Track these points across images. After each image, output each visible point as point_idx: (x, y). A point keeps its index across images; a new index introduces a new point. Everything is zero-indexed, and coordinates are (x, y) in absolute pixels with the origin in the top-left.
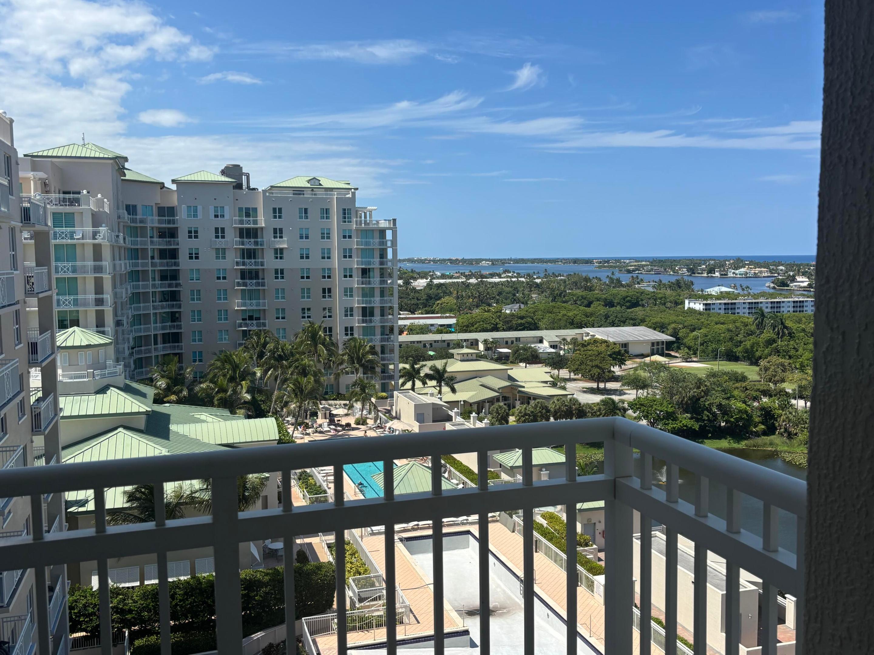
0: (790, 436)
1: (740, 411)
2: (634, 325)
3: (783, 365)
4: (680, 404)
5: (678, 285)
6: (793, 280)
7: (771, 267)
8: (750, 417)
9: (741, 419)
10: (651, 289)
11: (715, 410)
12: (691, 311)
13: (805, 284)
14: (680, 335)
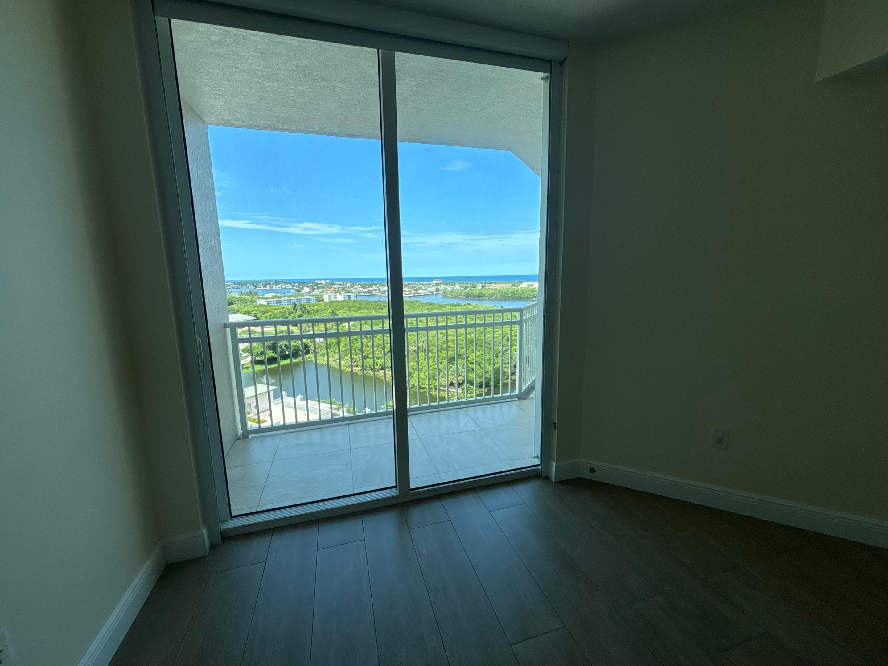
1: (294, 346)
2: (234, 313)
4: (268, 347)
5: (250, 293)
6: (303, 289)
7: (292, 284)
9: (295, 349)
10: (237, 296)
11: (283, 347)
12: (261, 305)
13: (308, 291)
14: (258, 316)
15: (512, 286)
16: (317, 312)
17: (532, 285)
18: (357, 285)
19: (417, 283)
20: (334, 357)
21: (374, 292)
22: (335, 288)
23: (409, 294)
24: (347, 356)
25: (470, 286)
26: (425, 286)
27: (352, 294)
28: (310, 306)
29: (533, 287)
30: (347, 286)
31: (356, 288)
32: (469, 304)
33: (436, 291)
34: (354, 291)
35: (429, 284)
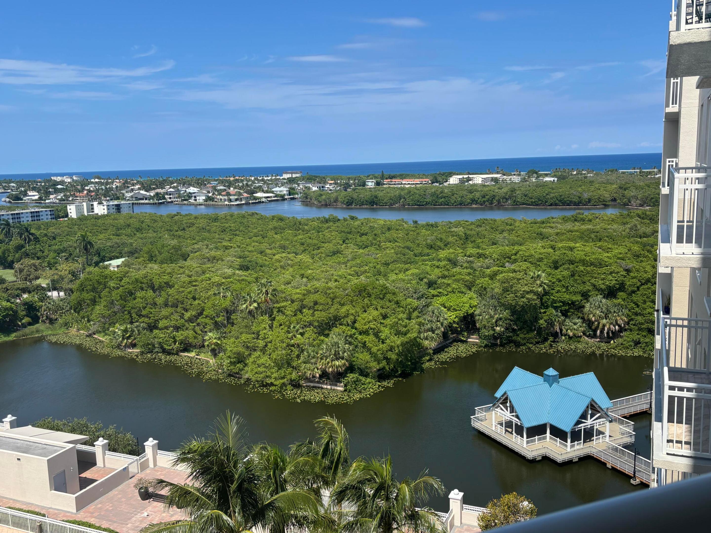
0: (52, 321)
1: (6, 309)
3: (35, 266)
6: (26, 195)
7: (4, 185)
8: (15, 312)
9: (7, 315)
13: (36, 197)
15: (433, 183)
16: (54, 238)
17: (469, 179)
18: (133, 185)
19: (253, 178)
20: (88, 329)
21: (166, 196)
22: (89, 191)
23: (236, 200)
24: (114, 327)
25: (354, 184)
26: (268, 184)
27: (123, 202)
28: (39, 228)
29: (470, 182)
30: (114, 186)
31: (132, 190)
32: (352, 218)
33: (290, 194)
34: (128, 195)
35: (276, 180)
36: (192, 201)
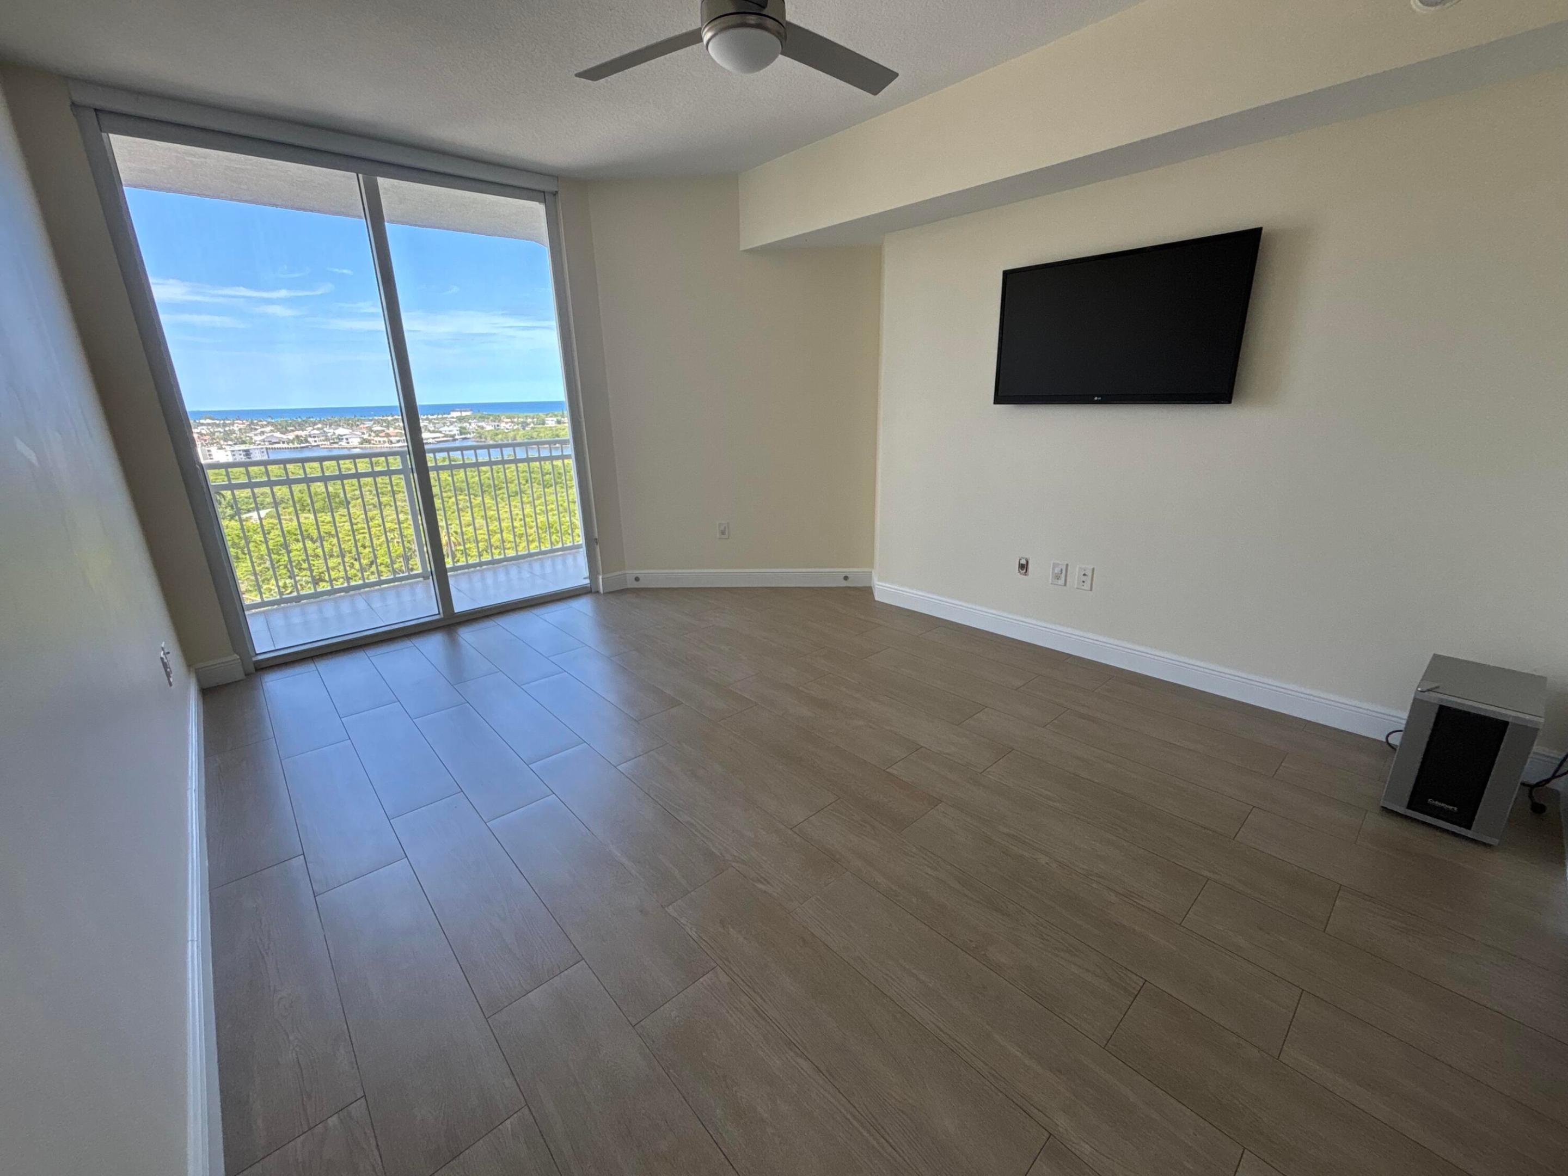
18: (263, 426)
21: (310, 439)
25: (533, 423)
26: (434, 423)
27: (252, 447)
30: (236, 428)
31: (263, 433)
33: (461, 434)
34: (258, 438)
35: (443, 418)
36: (344, 443)
